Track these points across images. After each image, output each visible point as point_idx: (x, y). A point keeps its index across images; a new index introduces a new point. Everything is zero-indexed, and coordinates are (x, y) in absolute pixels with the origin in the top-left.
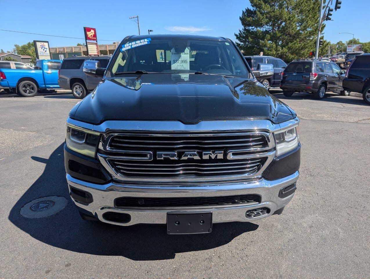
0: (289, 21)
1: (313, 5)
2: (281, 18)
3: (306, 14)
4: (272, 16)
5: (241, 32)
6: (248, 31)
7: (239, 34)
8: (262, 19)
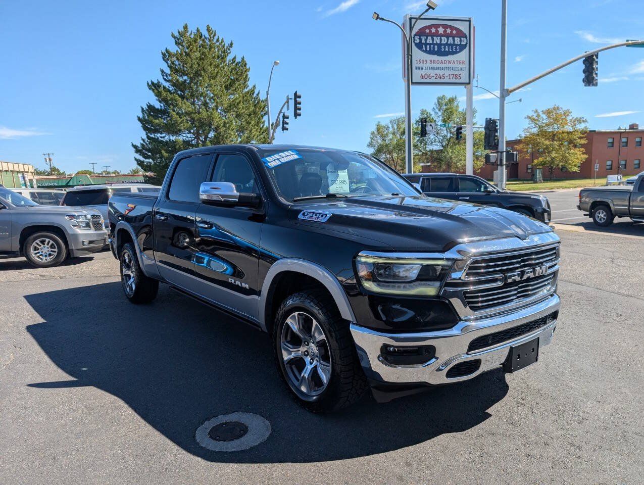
0: (225, 128)
1: (253, 108)
2: (210, 125)
3: (246, 120)
4: (196, 119)
5: (146, 141)
6: (155, 140)
7: (142, 144)
8: (181, 123)
